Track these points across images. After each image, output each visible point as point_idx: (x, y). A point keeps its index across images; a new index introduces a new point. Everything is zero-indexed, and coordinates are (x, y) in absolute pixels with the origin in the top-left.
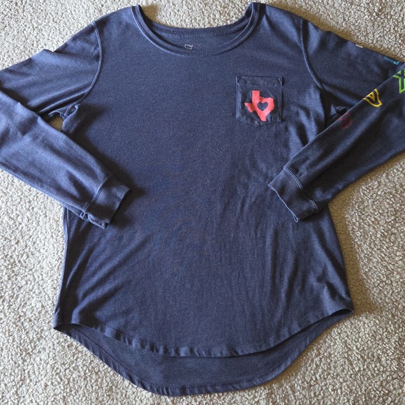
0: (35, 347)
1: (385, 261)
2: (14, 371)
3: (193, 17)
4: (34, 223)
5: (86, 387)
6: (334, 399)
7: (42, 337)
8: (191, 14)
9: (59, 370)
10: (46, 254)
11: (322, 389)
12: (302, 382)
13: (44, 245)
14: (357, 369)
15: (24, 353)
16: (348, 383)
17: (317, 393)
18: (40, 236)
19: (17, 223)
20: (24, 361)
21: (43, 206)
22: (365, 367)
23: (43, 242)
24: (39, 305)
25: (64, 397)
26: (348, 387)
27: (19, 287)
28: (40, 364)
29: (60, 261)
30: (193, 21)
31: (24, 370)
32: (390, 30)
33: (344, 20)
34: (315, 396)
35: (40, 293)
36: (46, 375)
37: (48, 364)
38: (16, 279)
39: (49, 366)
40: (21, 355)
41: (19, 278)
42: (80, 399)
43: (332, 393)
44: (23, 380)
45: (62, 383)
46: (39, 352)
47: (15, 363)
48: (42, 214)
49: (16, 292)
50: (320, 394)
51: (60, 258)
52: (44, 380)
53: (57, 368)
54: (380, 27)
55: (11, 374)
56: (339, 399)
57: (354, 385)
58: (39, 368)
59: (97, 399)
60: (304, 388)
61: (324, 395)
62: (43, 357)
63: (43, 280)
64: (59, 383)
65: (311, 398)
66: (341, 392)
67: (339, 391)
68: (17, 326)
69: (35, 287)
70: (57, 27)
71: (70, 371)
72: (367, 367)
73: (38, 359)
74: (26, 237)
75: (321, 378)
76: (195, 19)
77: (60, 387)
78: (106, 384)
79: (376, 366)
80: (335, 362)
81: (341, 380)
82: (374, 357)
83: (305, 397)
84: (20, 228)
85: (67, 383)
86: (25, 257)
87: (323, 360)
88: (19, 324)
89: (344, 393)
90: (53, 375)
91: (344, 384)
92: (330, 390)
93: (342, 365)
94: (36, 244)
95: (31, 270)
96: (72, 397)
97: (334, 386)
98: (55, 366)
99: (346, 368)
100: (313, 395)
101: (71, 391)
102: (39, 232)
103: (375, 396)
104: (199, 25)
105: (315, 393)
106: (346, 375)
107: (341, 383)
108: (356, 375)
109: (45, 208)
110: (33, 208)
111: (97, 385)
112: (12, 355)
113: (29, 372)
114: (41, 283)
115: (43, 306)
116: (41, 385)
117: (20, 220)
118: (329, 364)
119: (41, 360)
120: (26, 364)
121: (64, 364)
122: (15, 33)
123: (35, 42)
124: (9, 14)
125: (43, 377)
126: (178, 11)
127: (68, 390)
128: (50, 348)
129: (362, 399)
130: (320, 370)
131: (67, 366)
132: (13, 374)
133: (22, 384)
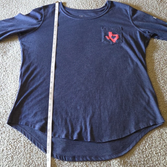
4: (6, 77)
5: (24, 151)
6: (157, 158)
7: (4, 127)
9: (11, 143)
10: (10, 89)
11: (150, 153)
12: (138, 150)
13: (10, 85)
16: (164, 150)
17: (147, 155)
18: (8, 82)
21: (11, 70)
23: (9, 84)
24: (4, 111)
25: (12, 156)
26: (164, 152)
29: (17, 92)
33: (147, 4)
34: (146, 157)
35: (5, 106)
36: (3, 145)
37: (5, 139)
39: (6, 140)
42: (21, 157)
45: (12, 148)
48: (10, 73)
50: (149, 156)
51: (17, 91)
52: (2, 147)
53: (10, 142)
54: (162, 6)
56: (160, 158)
59: (30, 157)
61: (151, 156)
62: (3, 136)
63: (7, 100)
64: (10, 149)
65: (144, 158)
67: (159, 154)
69: (3, 103)
70: (26, 7)
71: (17, 143)
75: (148, 148)
77: (11, 151)
78: (35, 150)
80: (155, 140)
81: (160, 148)
83: (141, 157)
85: (15, 149)
87: (148, 139)
89: (162, 155)
90: (7, 145)
91: (162, 150)
92: (154, 153)
93: (159, 141)
94: (6, 85)
95: (2, 96)
96: (16, 156)
97: (156, 152)
98: (9, 141)
99: (162, 142)
100: (145, 156)
101: (16, 153)
102: (8, 80)
105: (146, 155)
107: (160, 150)
109: (12, 70)
110: (7, 71)
111: (30, 150)
114: (6, 101)
115: (6, 112)
118: (152, 141)
121: (14, 139)
122: (8, 9)
123: (16, 12)
124: (6, 3)
125: (2, 146)
127: (15, 153)
130: (148, 144)
131: (15, 140)
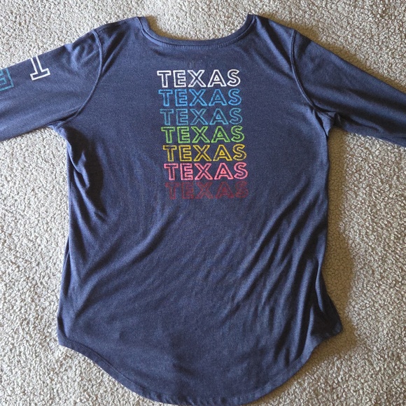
0: (61, 365)
1: (400, 262)
2: (43, 391)
3: (197, 29)
8: (195, 26)
14: (378, 369)
15: (52, 373)
19: (37, 245)
20: (52, 380)
22: (385, 367)
27: (43, 308)
28: (68, 382)
30: (198, 33)
31: (53, 389)
32: (395, 31)
38: (40, 301)
40: (49, 374)
41: (42, 300)
43: (354, 394)
44: (52, 399)
46: (66, 370)
47: (44, 383)
49: (40, 314)
55: (40, 394)
57: (375, 385)
58: (67, 386)
60: (326, 392)
66: (363, 393)
68: (43, 347)
72: (388, 366)
73: (65, 377)
74: (47, 259)
76: (200, 30)
79: (396, 365)
82: (393, 356)
84: (40, 250)
86: (46, 278)
88: (46, 344)
103: (396, 393)
104: (204, 36)
106: (367, 375)
108: (377, 374)
112: (40, 375)
113: (57, 391)
116: (70, 402)
117: (39, 242)
119: (68, 378)
120: (54, 383)
126: (183, 23)
128: (76, 365)
129: (383, 397)
132: (42, 393)
133: (52, 403)
